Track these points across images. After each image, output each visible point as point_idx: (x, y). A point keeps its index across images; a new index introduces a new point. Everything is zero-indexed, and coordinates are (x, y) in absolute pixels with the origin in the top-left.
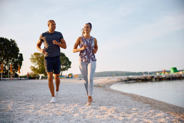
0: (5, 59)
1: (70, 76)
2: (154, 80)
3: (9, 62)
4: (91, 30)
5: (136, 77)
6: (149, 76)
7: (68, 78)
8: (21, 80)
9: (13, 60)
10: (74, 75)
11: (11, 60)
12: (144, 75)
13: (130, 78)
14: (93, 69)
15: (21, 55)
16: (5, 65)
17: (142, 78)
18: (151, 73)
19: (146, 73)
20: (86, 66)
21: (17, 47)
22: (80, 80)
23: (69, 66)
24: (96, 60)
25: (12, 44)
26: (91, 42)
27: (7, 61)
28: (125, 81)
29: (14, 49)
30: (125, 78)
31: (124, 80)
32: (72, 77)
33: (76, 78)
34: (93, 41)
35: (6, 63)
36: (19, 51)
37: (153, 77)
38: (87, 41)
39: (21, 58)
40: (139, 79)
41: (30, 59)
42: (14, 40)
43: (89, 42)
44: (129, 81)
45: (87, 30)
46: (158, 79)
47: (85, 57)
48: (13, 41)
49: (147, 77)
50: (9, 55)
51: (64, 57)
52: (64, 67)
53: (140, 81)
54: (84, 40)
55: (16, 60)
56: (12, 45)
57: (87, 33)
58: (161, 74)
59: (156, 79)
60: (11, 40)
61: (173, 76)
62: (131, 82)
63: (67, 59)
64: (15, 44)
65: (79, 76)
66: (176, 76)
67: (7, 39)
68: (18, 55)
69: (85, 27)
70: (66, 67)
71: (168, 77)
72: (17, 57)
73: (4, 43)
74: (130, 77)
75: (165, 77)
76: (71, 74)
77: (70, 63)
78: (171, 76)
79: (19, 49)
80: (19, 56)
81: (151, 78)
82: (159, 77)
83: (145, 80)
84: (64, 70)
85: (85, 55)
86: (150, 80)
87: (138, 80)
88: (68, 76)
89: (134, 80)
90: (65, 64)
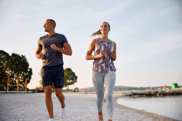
0: (16, 73)
1: (76, 90)
2: (158, 95)
3: (19, 76)
4: (109, 30)
5: (140, 92)
6: (153, 91)
7: (75, 91)
8: (28, 94)
9: (23, 74)
10: (80, 89)
11: (21, 74)
12: (147, 90)
13: (134, 93)
14: (112, 82)
15: (31, 69)
16: (16, 79)
17: (146, 93)
18: (153, 88)
19: (149, 88)
20: (102, 78)
21: (27, 62)
22: (86, 93)
23: (75, 81)
24: (115, 70)
25: (23, 59)
26: (109, 45)
27: (18, 75)
28: (130, 95)
29: (25, 64)
30: (130, 93)
31: (128, 95)
32: (78, 91)
33: (82, 92)
34: (112, 44)
35: (16, 77)
36: (28, 66)
37: (157, 92)
38: (104, 45)
39: (31, 73)
40: (144, 94)
41: (39, 73)
42: (25, 56)
43: (107, 45)
44: (133, 95)
45: (105, 30)
46: (162, 94)
47: (102, 65)
48: (23, 57)
49: (151, 92)
50: (20, 69)
51: (71, 72)
52: (71, 81)
53: (144, 95)
54: (101, 43)
55: (26, 74)
56: (22, 61)
57: (105, 34)
58: (162, 89)
59: (160, 94)
60: (22, 55)
61: (177, 91)
62: (136, 96)
63: (74, 74)
64: (25, 59)
65: (84, 90)
66: (180, 92)
67: (18, 55)
68: (27, 69)
69: (102, 27)
70: (73, 81)
71: (172, 92)
72: (27, 72)
73: (15, 58)
74: (134, 91)
75: (169, 93)
76: (77, 88)
77: (76, 78)
78: (175, 92)
79: (29, 64)
80: (29, 70)
81: (155, 93)
82: (163, 92)
83: (149, 95)
84: (70, 84)
85: (102, 63)
86: (154, 95)
87: (142, 95)
88: (74, 90)
89: (139, 94)
90: (72, 79)
